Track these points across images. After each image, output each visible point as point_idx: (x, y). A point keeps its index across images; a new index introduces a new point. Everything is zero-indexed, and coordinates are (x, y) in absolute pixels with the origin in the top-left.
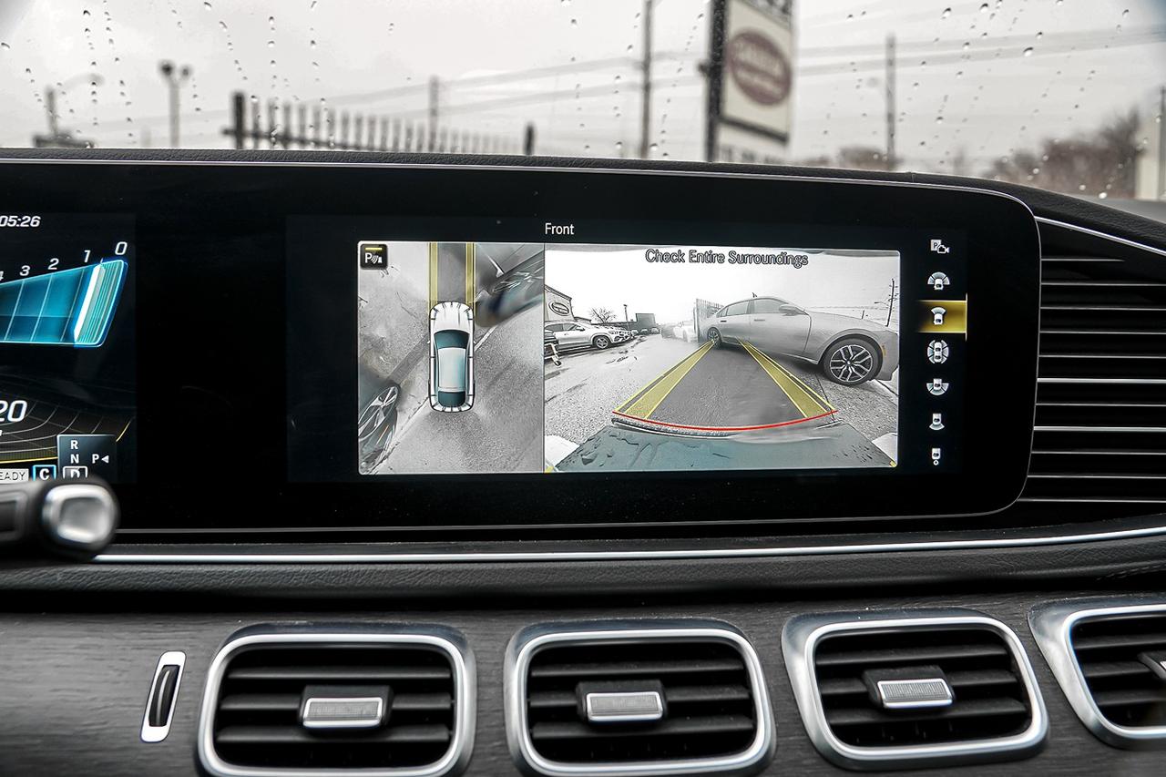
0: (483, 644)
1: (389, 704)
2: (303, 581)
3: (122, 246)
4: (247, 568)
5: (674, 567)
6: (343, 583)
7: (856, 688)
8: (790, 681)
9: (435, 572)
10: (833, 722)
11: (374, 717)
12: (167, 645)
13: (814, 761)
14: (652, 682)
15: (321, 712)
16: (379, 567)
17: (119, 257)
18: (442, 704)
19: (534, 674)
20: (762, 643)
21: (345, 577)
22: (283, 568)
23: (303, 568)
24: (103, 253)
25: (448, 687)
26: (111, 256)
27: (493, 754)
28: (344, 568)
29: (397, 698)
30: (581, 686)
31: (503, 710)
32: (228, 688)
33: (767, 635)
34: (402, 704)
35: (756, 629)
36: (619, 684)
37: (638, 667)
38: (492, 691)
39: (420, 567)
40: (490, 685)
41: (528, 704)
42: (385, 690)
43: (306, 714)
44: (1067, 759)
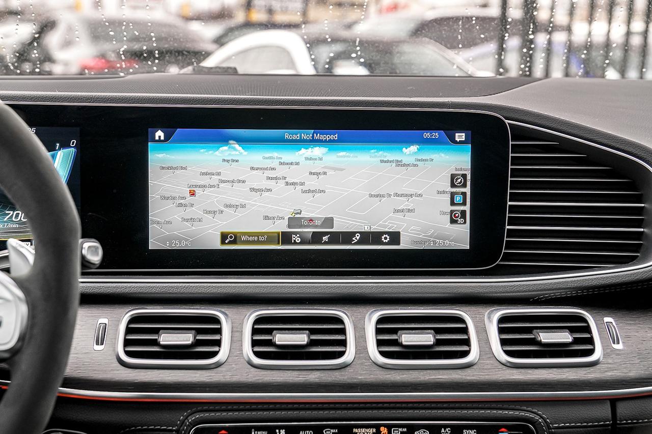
0: (235, 316)
1: (195, 338)
2: (158, 290)
3: (73, 142)
4: (134, 284)
5: (320, 287)
6: (175, 291)
7: (394, 337)
8: (365, 334)
9: (215, 287)
10: (380, 350)
11: (189, 341)
12: (100, 316)
13: (370, 364)
14: (305, 331)
15: (167, 339)
16: (191, 284)
17: (72, 147)
18: (217, 337)
19: (255, 327)
20: (357, 319)
21: (176, 288)
22: (149, 285)
23: (158, 285)
24: (65, 145)
25: (219, 331)
26: (69, 146)
27: (237, 356)
28: (176, 284)
29: (198, 335)
30: (275, 332)
31: (242, 341)
32: (129, 331)
33: (359, 317)
34: (199, 337)
35: (356, 314)
36: (290, 332)
37: (300, 325)
38: (237, 334)
39: (209, 285)
40: (236, 332)
41: (252, 338)
42: (193, 332)
43: (161, 340)
44: (483, 369)
